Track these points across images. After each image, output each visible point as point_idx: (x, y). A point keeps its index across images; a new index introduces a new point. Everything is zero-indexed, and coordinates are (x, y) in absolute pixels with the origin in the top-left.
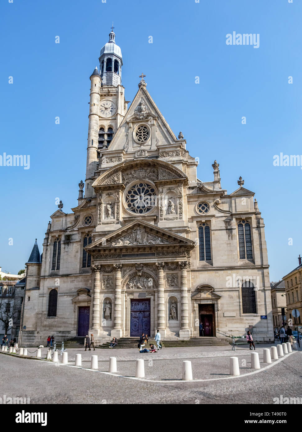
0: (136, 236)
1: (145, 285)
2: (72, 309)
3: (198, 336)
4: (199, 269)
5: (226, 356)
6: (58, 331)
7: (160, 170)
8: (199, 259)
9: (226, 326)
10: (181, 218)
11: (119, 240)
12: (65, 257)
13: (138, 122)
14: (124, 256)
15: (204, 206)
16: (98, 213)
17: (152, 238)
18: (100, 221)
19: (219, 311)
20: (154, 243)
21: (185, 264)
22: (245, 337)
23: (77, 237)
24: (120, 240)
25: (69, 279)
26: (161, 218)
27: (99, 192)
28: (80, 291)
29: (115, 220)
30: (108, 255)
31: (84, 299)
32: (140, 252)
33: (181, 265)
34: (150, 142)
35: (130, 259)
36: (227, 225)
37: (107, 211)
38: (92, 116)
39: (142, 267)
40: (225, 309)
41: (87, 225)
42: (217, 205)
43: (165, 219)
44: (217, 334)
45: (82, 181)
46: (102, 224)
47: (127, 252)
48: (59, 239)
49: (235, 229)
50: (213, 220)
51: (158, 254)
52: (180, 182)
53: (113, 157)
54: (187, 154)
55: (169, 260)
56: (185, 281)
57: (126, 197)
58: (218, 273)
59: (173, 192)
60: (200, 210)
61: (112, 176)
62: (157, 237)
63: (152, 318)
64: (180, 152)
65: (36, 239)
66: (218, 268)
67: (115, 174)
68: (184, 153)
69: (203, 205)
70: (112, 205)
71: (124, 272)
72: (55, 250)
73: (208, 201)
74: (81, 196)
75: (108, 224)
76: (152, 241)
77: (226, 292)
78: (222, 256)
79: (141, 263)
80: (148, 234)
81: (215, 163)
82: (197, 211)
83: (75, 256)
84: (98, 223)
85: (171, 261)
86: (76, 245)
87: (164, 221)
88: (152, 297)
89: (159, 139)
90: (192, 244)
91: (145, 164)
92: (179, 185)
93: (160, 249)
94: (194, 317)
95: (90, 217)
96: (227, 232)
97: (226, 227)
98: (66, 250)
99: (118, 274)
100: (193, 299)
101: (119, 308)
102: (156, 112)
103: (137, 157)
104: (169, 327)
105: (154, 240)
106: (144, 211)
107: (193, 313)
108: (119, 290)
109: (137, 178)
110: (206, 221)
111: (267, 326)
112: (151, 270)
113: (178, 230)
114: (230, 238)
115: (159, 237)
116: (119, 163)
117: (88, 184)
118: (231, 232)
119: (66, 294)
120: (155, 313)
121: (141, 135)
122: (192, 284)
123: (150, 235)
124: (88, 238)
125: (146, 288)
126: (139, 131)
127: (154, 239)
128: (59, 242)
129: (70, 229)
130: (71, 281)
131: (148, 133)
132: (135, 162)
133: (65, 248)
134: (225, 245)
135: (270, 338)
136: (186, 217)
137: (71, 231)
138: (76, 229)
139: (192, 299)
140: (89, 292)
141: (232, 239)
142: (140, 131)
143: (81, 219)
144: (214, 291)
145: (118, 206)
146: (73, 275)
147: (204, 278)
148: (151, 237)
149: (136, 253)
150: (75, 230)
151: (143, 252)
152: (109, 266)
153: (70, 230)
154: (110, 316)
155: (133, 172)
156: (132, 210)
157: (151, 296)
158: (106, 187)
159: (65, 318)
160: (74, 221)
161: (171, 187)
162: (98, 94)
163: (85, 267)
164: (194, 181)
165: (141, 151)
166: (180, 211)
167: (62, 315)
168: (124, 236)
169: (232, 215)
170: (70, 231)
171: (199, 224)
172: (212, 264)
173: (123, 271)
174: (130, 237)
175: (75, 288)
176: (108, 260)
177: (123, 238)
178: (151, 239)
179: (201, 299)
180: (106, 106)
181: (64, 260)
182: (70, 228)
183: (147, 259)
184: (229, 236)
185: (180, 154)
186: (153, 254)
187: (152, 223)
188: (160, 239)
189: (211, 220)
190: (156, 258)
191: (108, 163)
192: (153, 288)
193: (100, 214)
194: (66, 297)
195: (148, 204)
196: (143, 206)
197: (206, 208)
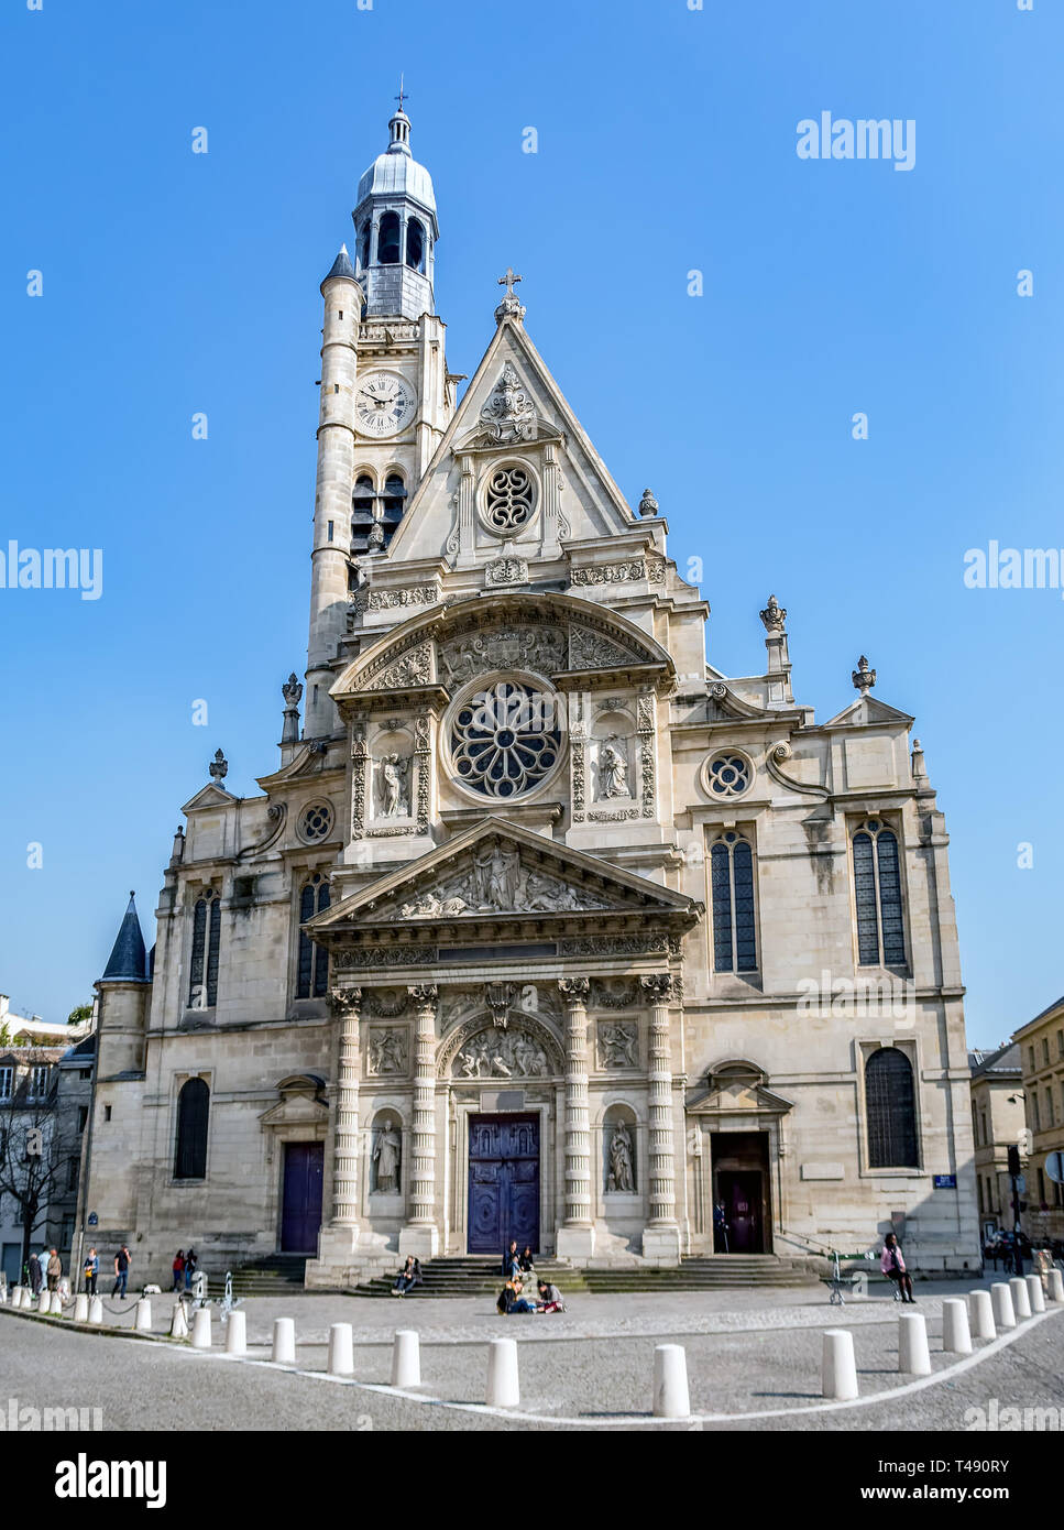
0: (489, 880)
1: (520, 1062)
2: (261, 1152)
3: (709, 1251)
4: (713, 1003)
5: (808, 1325)
6: (213, 1234)
7: (575, 635)
8: (712, 967)
9: (811, 1214)
10: (648, 814)
11: (429, 895)
12: (236, 961)
13: (495, 454)
14: (446, 954)
15: (730, 768)
16: (354, 795)
17: (546, 889)
18: (359, 826)
19: (785, 1158)
20: (551, 905)
21: (662, 984)
22: (878, 1256)
23: (278, 885)
24: (430, 897)
25: (250, 1042)
26: (579, 812)
27: (356, 717)
28: (287, 1086)
29: (413, 822)
30: (387, 951)
31: (303, 1114)
32: (502, 939)
33: (648, 990)
34: (538, 527)
35: (466, 968)
36: (815, 839)
37: (383, 786)
38: (330, 432)
39: (511, 995)
40: (807, 1149)
41: (313, 842)
42: (779, 762)
43: (591, 818)
44: (778, 1245)
45: (293, 675)
46: (368, 836)
47: (456, 942)
48: (214, 892)
49: (844, 852)
50: (764, 820)
51: (567, 947)
52: (646, 678)
53: (407, 587)
54: (670, 572)
55: (607, 969)
56: (664, 1048)
57: (454, 737)
58: (781, 1017)
59: (620, 717)
60: (716, 782)
61: (401, 658)
62: (563, 886)
63: (545, 1184)
64: (646, 566)
65: (133, 894)
66: (783, 1000)
67: (412, 651)
68: (658, 568)
69: (728, 765)
70: (403, 766)
71: (444, 1015)
72: (198, 935)
73: (745, 747)
74: (289, 734)
75: (387, 835)
76: (545, 900)
77: (811, 1088)
78: (797, 955)
79: (505, 982)
80: (531, 872)
81: (772, 606)
82: (708, 787)
83: (271, 955)
84: (353, 831)
85: (611, 973)
86: (276, 915)
87: (586, 823)
88: (546, 1108)
89: (570, 515)
90: (687, 910)
91: (520, 611)
92: (641, 690)
93: (572, 929)
94: (695, 1180)
95: (324, 812)
96: (813, 867)
97: (811, 846)
98: (240, 932)
99: (422, 1022)
100: (693, 1116)
101: (427, 1149)
102: (560, 415)
103: (492, 585)
104: (605, 1218)
105: (554, 897)
106: (515, 787)
107: (691, 1166)
108: (428, 1081)
109: (492, 666)
110: (737, 823)
111: (956, 1216)
112: (541, 1006)
113: (636, 859)
114: (825, 886)
115: (571, 883)
116: (428, 606)
117: (316, 686)
118: (830, 865)
119: (237, 1097)
120: (555, 1167)
121: (504, 504)
122: (689, 1055)
123: (539, 877)
124: (317, 887)
125: (523, 1073)
126: (497, 488)
127: (553, 893)
128: (212, 905)
129: (253, 856)
130: (256, 1047)
131: (529, 496)
132: (485, 606)
133: (234, 926)
134: (808, 915)
135: (966, 1259)
136: (666, 808)
137: (256, 863)
138: (273, 855)
139: (687, 1116)
140: (320, 1088)
141: (831, 890)
142: (500, 486)
143: (293, 817)
144: (766, 1085)
145: (424, 768)
146: (262, 1026)
147: (730, 1037)
148: (540, 883)
149: (490, 944)
150: (270, 858)
151: (513, 941)
152: (391, 991)
153: (252, 860)
154: (394, 1179)
155: (476, 642)
156: (472, 785)
157: (540, 1105)
158: (379, 698)
159: (238, 1183)
160: (268, 825)
161: (612, 698)
162: (352, 347)
163: (308, 997)
164: (697, 675)
165: (507, 562)
166: (645, 788)
167: (224, 1173)
168: (444, 881)
169: (832, 801)
170: (251, 864)
171: (713, 834)
172: (759, 986)
173: (440, 1012)
174: (465, 884)
175: (273, 1074)
176: (386, 971)
177: (441, 890)
178: (543, 893)
179: (720, 1115)
180: (380, 395)
181: (231, 970)
182: (251, 852)
183: (527, 965)
184: (821, 881)
185: (647, 574)
186: (551, 949)
187: (546, 832)
188: (572, 891)
189: (755, 822)
190: (560, 963)
191: (386, 607)
192: (551, 1072)
193: (358, 800)
194: (242, 1108)
195: (529, 761)
196: (514, 770)
197: (737, 774)
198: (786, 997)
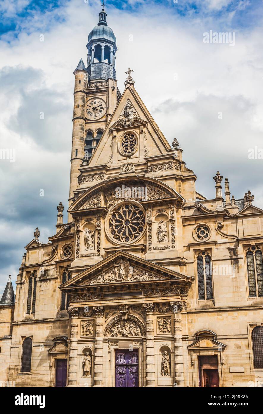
0: (120, 271)
2: (48, 362)
4: (197, 311)
7: (148, 189)
8: (198, 298)
10: (174, 247)
12: (41, 298)
14: (106, 296)
16: (76, 243)
18: (78, 253)
19: (224, 365)
21: (178, 305)
23: (54, 273)
26: (150, 247)
27: (78, 218)
28: (57, 340)
29: (95, 252)
30: (86, 295)
31: (62, 350)
32: (124, 291)
33: (173, 306)
34: (138, 153)
35: (112, 300)
36: (232, 254)
37: (86, 240)
39: (128, 309)
40: (231, 362)
41: (66, 258)
42: (220, 228)
45: (61, 203)
46: (81, 257)
47: (109, 292)
48: (35, 275)
49: (243, 258)
50: (215, 248)
51: (146, 292)
52: (172, 202)
53: (94, 175)
54: (182, 166)
55: (160, 300)
56: (179, 326)
57: (110, 223)
58: (221, 315)
59: (164, 215)
60: (198, 235)
61: (91, 198)
63: (140, 373)
64: (173, 164)
65: (10, 276)
66: (222, 309)
67: (95, 196)
68: (178, 164)
69: (202, 229)
72: (30, 289)
73: (208, 223)
74: (59, 222)
75: (87, 256)
77: (232, 340)
78: (226, 294)
79: (126, 305)
80: (134, 268)
81: (217, 175)
82: (196, 237)
83: (52, 296)
84: (76, 255)
86: (54, 283)
87: (153, 251)
88: (140, 347)
89: (149, 148)
91: (131, 181)
92: (170, 206)
93: (147, 287)
95: (70, 248)
96: (232, 263)
98: (42, 288)
99: (98, 318)
103: (122, 173)
106: (130, 239)
107: (191, 367)
108: (100, 338)
110: (205, 249)
112: (139, 312)
114: (236, 270)
116: (101, 181)
118: (238, 263)
119: (41, 344)
120: (143, 368)
121: (127, 145)
122: (189, 329)
123: (137, 269)
124: (67, 273)
126: (125, 141)
127: (141, 275)
128: (34, 279)
131: (135, 142)
132: (120, 180)
133: (40, 286)
134: (230, 280)
136: (180, 245)
137: (48, 265)
138: (53, 262)
139: (189, 350)
143: (59, 250)
144: (216, 339)
145: (99, 234)
147: (203, 322)
149: (120, 292)
151: (128, 291)
154: (89, 372)
156: (116, 239)
159: (41, 374)
160: (52, 253)
161: (161, 209)
163: (64, 310)
165: (128, 165)
166: (173, 238)
168: (105, 271)
169: (238, 240)
171: (197, 253)
172: (214, 304)
173: (105, 315)
175: (52, 336)
176: (86, 302)
179: (200, 350)
181: (39, 301)
182: (46, 262)
183: (133, 299)
185: (174, 167)
186: (140, 293)
189: (211, 248)
190: (143, 298)
191: (87, 181)
193: (78, 245)
194: (42, 348)
195: (135, 230)
196: (130, 233)
197: (206, 232)
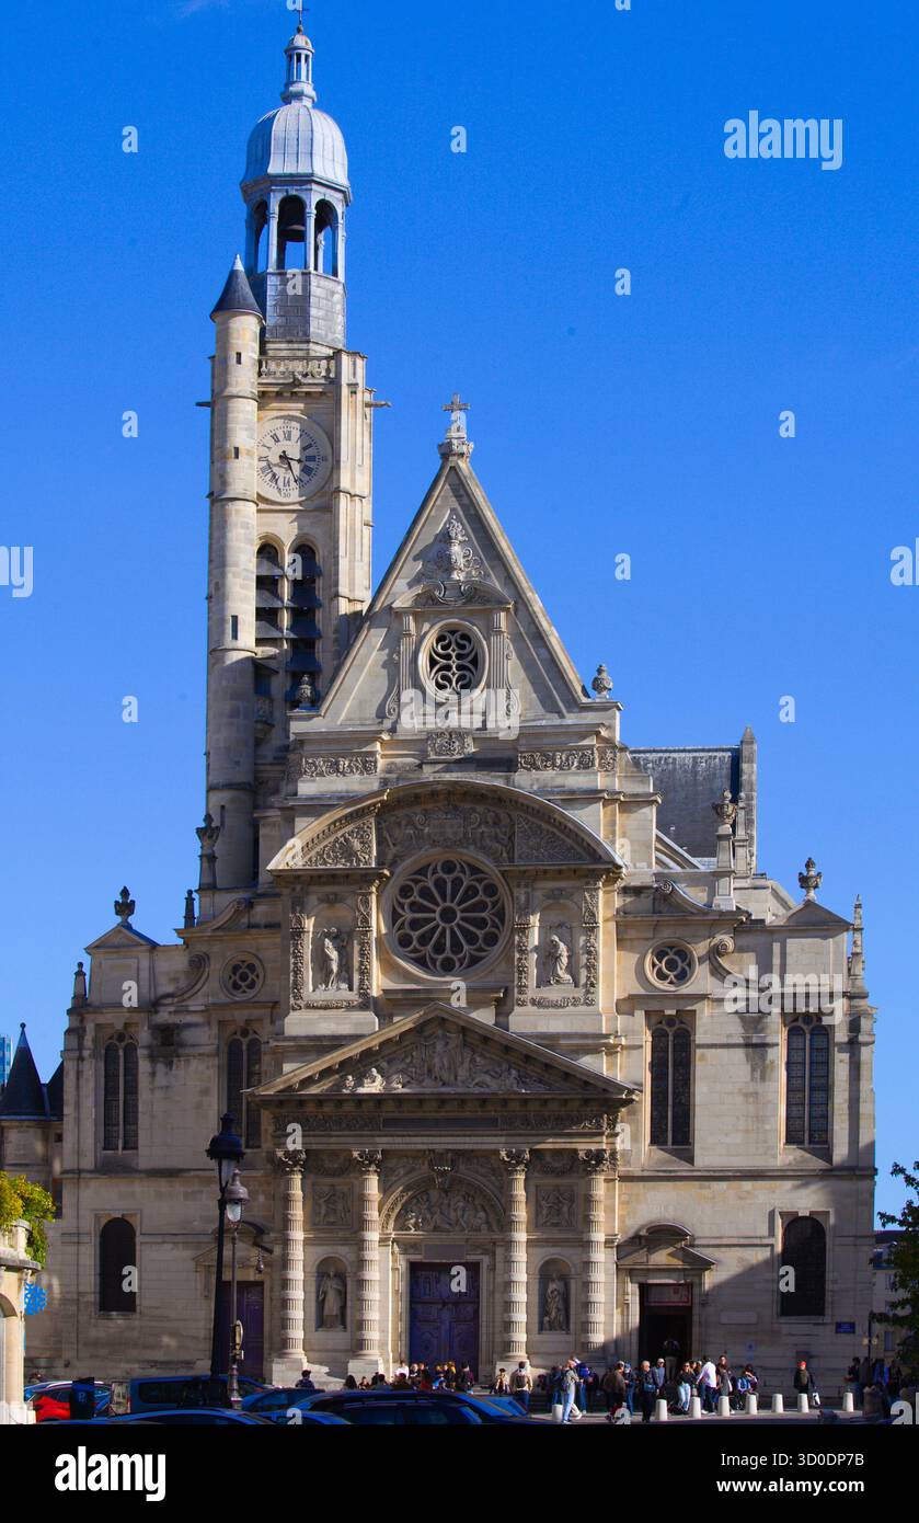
0: (433, 1058)
1: (463, 1222)
2: (196, 1289)
4: (646, 1174)
6: (148, 1362)
7: (521, 824)
8: (648, 1141)
10: (589, 1003)
12: (159, 1108)
13: (438, 616)
14: (389, 1123)
15: (674, 958)
16: (292, 966)
17: (490, 1068)
18: (298, 997)
19: (706, 1306)
20: (493, 1084)
21: (598, 1156)
23: (204, 1037)
25: (179, 1188)
26: (522, 997)
27: (294, 889)
29: (354, 996)
30: (330, 1117)
31: (243, 1258)
32: (446, 1112)
33: (585, 1162)
35: (409, 1136)
36: (749, 1030)
39: (452, 1161)
40: (726, 1300)
41: (239, 997)
42: (721, 955)
43: (533, 1002)
45: (208, 816)
46: (308, 1007)
47: (399, 1112)
48: (128, 1038)
49: (778, 1045)
50: (704, 1012)
51: (508, 1121)
52: (594, 876)
53: (344, 755)
54: (621, 757)
55: (547, 1142)
56: (599, 1214)
57: (394, 910)
58: (709, 1188)
59: (565, 908)
60: (660, 970)
62: (505, 1066)
63: (484, 1324)
64: (596, 755)
66: (712, 1174)
67: (352, 828)
68: (609, 756)
69: (671, 955)
70: (343, 940)
71: (387, 1177)
72: (111, 1078)
73: (688, 939)
74: (208, 880)
75: (326, 1008)
76: (487, 1079)
77: (733, 1249)
78: (726, 1135)
79: (448, 1151)
80: (474, 1052)
82: (649, 976)
83: (199, 1106)
84: (292, 1001)
85: (551, 1146)
86: (202, 1067)
87: (530, 1008)
88: (486, 1260)
90: (624, 1096)
91: (465, 793)
92: (588, 884)
93: (514, 1106)
95: (251, 967)
96: (747, 1056)
97: (746, 1038)
98: (161, 1080)
99: (368, 1183)
100: (624, 1271)
101: (373, 1294)
102: (509, 579)
103: (435, 758)
104: (538, 1353)
105: (498, 1076)
106: (457, 964)
107: (619, 1310)
108: (373, 1236)
109: (434, 844)
110: (676, 1011)
112: (482, 1170)
113: (577, 1046)
114: (758, 1074)
115: (513, 1064)
116: (367, 778)
118: (763, 1057)
119: (167, 1238)
120: (494, 1310)
121: (448, 668)
122: (621, 1217)
123: (482, 1056)
124: (245, 1041)
125: (464, 1227)
126: (440, 650)
127: (496, 1072)
128: (126, 1051)
129: (172, 1004)
130: (185, 1193)
131: (475, 662)
132: (430, 789)
133: (153, 1074)
134: (740, 1099)
136: (608, 996)
137: (176, 1012)
138: (194, 1006)
139: (618, 1270)
141: (763, 1078)
142: (444, 649)
143: (216, 969)
144: (692, 1246)
145: (364, 945)
146: (192, 1173)
147: (660, 1204)
148: (482, 1062)
149: (433, 1115)
150: (192, 1009)
151: (456, 1114)
152: (334, 1154)
153: (172, 1009)
154: (339, 1318)
155: (418, 818)
156: (413, 959)
157: (480, 1257)
158: (318, 875)
159: (172, 1317)
160: (187, 974)
161: (556, 889)
162: (253, 398)
164: (644, 864)
165: (451, 735)
166: (588, 978)
167: (157, 1308)
168: (390, 1054)
170: (170, 1013)
171: (654, 1019)
172: (691, 1160)
173: (383, 1173)
174: (408, 1061)
176: (331, 1136)
178: (486, 1072)
179: (648, 1269)
181: (153, 1117)
182: (169, 1001)
183: (470, 1136)
184: (753, 1070)
185: (597, 762)
186: (493, 1122)
187: (489, 1014)
188: (514, 1072)
189: (695, 1011)
190: (501, 1136)
191: (321, 774)
192: (490, 1229)
193: (297, 971)
194: (172, 1249)
195: (472, 939)
196: (456, 947)
197: (680, 964)
198: (714, 1171)
